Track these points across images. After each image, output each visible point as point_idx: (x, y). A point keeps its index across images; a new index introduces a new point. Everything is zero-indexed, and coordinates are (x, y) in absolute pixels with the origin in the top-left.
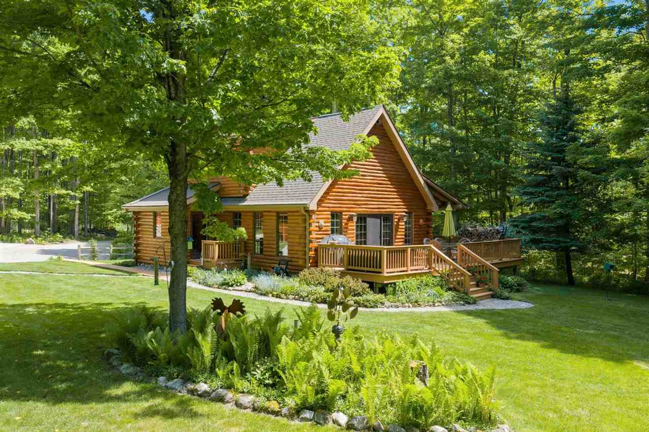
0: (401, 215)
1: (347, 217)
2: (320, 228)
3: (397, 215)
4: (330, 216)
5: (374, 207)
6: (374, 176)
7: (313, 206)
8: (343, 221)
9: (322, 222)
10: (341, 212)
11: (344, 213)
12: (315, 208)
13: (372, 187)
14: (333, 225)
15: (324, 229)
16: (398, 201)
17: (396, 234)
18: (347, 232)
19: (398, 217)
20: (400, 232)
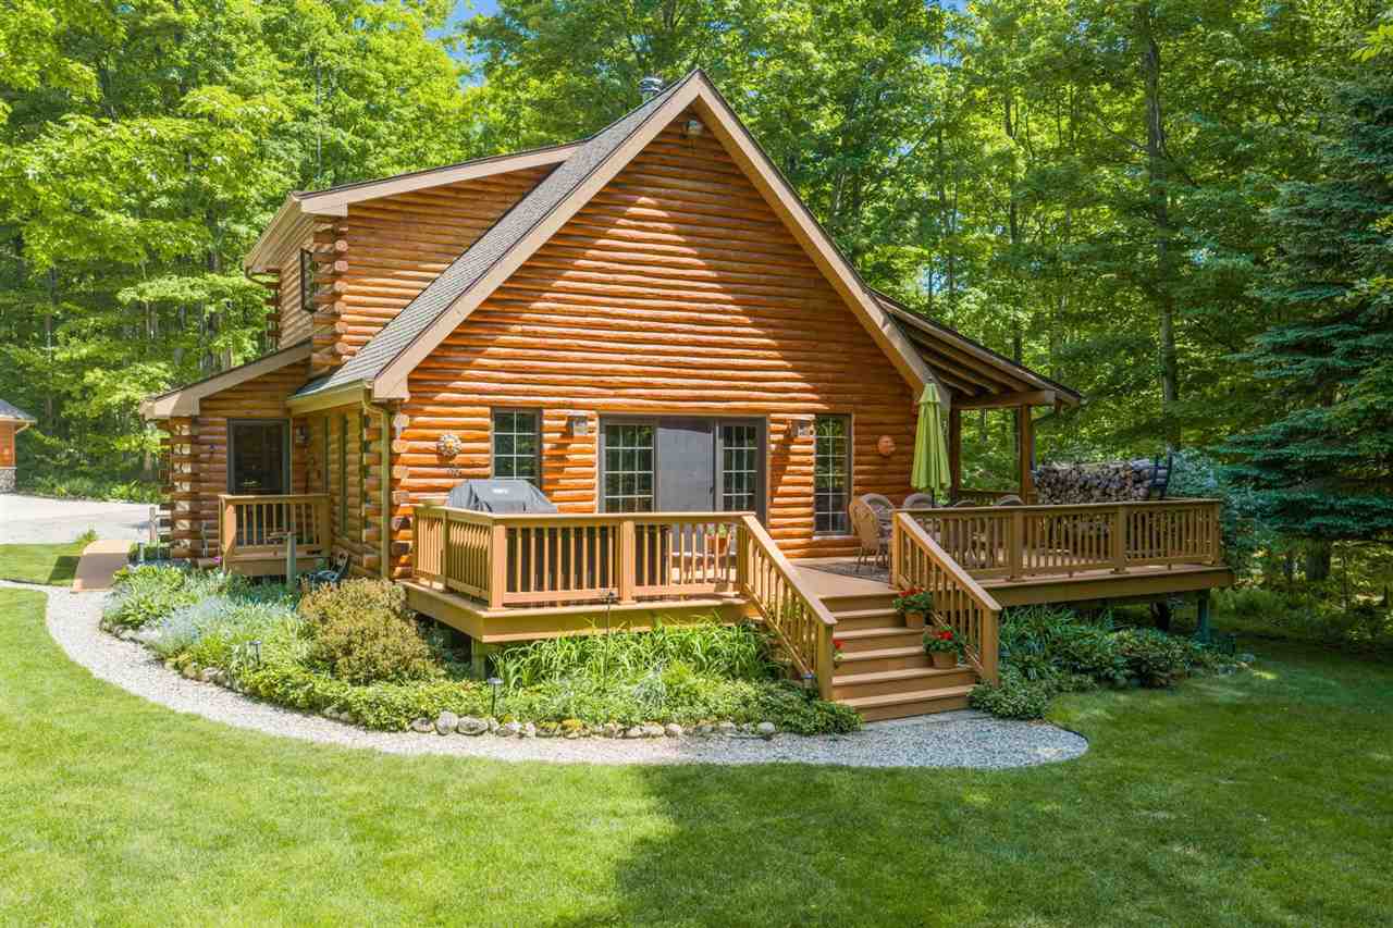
0: (795, 422)
1: (564, 423)
2: (445, 457)
3: (783, 422)
4: (488, 421)
5: (680, 393)
6: (679, 298)
7: (392, 387)
8: (546, 436)
9: (452, 439)
10: (539, 410)
11: (546, 412)
12: (402, 392)
13: (671, 331)
14: (502, 445)
15: (459, 458)
16: (790, 378)
17: (777, 482)
18: (561, 470)
19: (784, 427)
20: (793, 473)
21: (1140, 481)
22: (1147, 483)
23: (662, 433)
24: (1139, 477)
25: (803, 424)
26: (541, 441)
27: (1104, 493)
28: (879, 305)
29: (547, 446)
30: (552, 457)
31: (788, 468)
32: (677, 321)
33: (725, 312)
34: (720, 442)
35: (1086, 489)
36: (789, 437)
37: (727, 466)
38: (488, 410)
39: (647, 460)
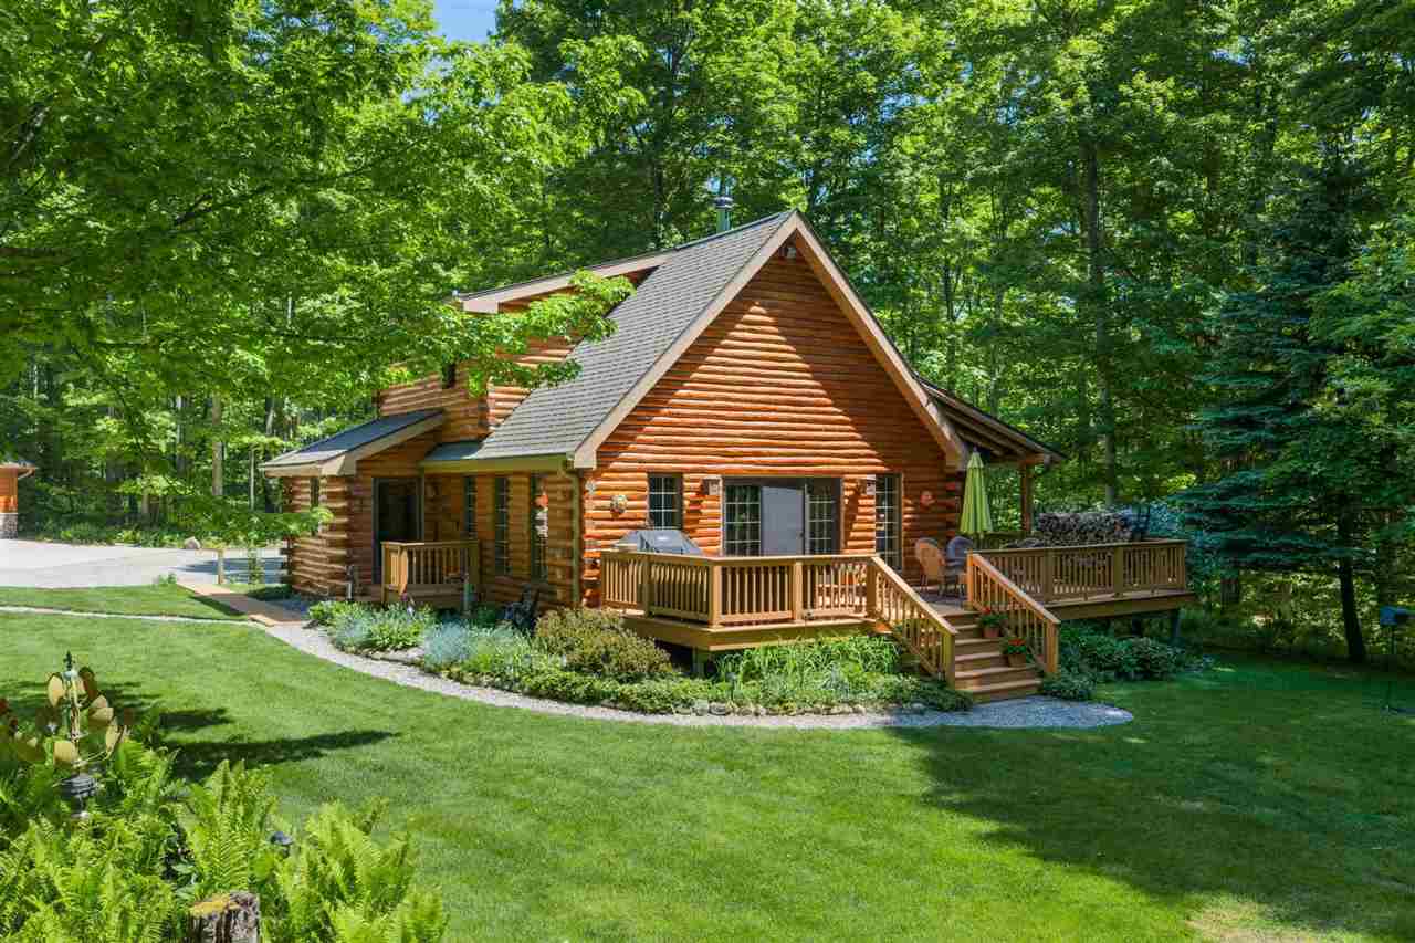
0: (862, 481)
1: (698, 484)
2: (616, 513)
3: (852, 481)
4: (645, 484)
5: (775, 460)
6: (779, 385)
7: (586, 459)
8: (685, 494)
9: (621, 498)
10: (680, 474)
11: (686, 476)
12: (592, 464)
13: (774, 410)
14: (655, 502)
15: (626, 513)
16: (859, 446)
17: (849, 528)
18: (697, 521)
19: (853, 485)
20: (861, 522)
21: (1126, 526)
22: (1132, 528)
23: (766, 489)
24: (1125, 523)
25: (869, 483)
26: (682, 498)
27: (1097, 536)
28: (924, 389)
29: (686, 503)
30: (689, 512)
31: (858, 517)
32: (777, 402)
33: (812, 395)
34: (807, 497)
35: (1082, 532)
36: (858, 493)
37: (813, 517)
38: (645, 475)
39: (755, 512)
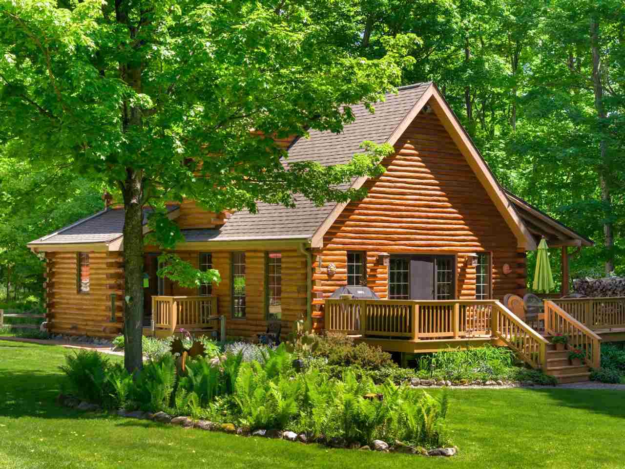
0: (468, 257)
1: (375, 258)
2: (330, 275)
3: (462, 257)
4: (346, 258)
5: (420, 243)
7: (317, 242)
8: (368, 265)
10: (364, 252)
11: (368, 253)
12: (320, 245)
13: (418, 211)
14: (350, 270)
15: (336, 276)
19: (463, 260)
20: (467, 284)
25: (474, 258)
28: (506, 196)
29: (368, 270)
30: (370, 276)
31: (466, 281)
33: (439, 201)
34: (436, 267)
36: (466, 265)
37: (439, 281)
38: (345, 252)
39: (406, 277)
